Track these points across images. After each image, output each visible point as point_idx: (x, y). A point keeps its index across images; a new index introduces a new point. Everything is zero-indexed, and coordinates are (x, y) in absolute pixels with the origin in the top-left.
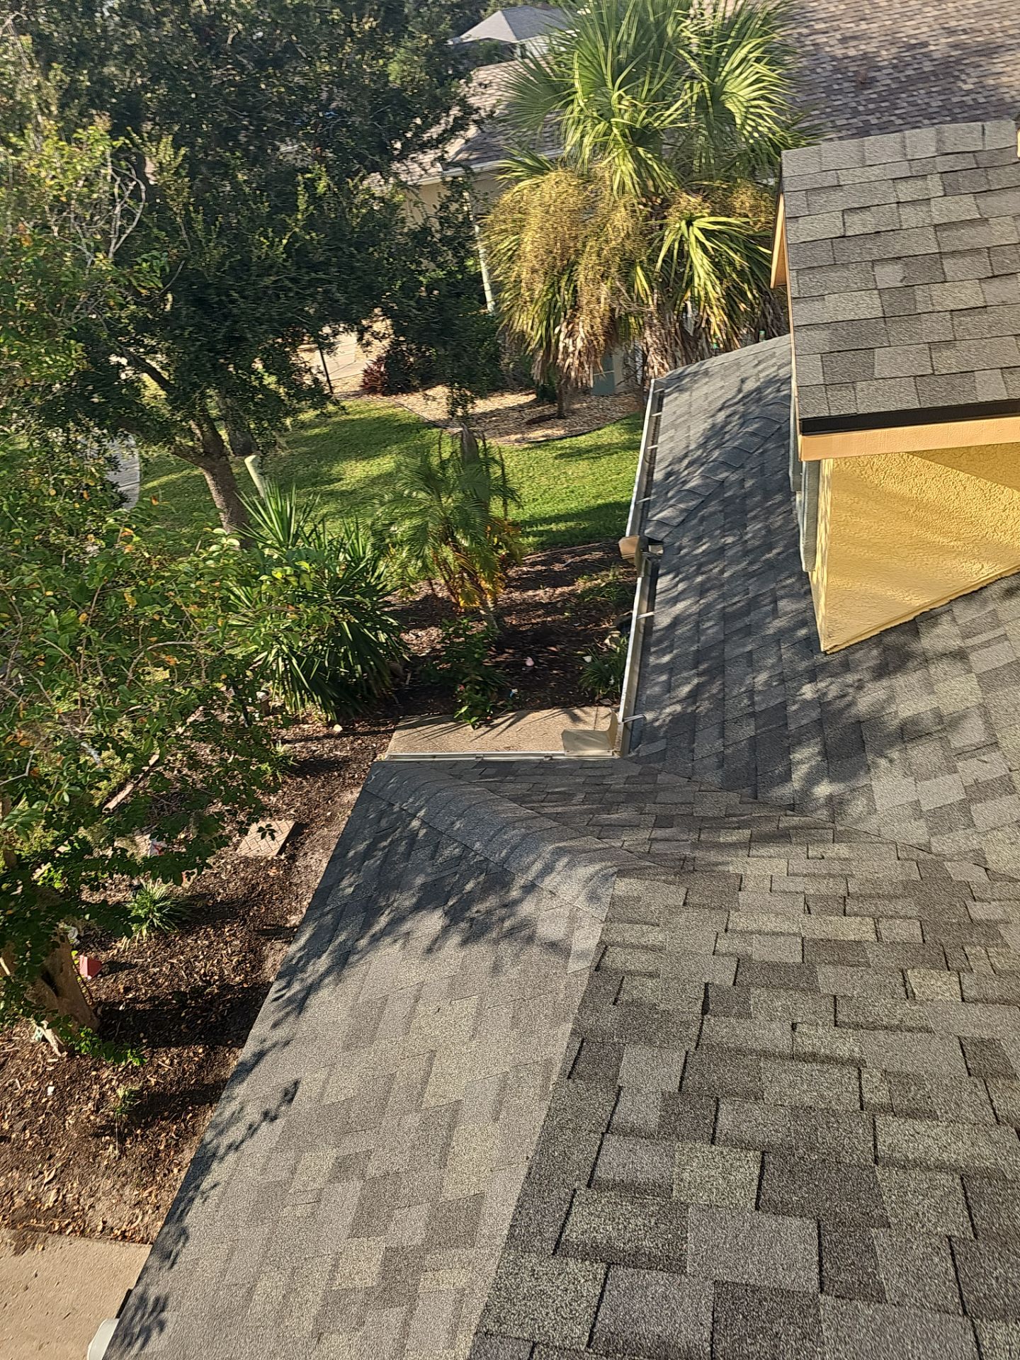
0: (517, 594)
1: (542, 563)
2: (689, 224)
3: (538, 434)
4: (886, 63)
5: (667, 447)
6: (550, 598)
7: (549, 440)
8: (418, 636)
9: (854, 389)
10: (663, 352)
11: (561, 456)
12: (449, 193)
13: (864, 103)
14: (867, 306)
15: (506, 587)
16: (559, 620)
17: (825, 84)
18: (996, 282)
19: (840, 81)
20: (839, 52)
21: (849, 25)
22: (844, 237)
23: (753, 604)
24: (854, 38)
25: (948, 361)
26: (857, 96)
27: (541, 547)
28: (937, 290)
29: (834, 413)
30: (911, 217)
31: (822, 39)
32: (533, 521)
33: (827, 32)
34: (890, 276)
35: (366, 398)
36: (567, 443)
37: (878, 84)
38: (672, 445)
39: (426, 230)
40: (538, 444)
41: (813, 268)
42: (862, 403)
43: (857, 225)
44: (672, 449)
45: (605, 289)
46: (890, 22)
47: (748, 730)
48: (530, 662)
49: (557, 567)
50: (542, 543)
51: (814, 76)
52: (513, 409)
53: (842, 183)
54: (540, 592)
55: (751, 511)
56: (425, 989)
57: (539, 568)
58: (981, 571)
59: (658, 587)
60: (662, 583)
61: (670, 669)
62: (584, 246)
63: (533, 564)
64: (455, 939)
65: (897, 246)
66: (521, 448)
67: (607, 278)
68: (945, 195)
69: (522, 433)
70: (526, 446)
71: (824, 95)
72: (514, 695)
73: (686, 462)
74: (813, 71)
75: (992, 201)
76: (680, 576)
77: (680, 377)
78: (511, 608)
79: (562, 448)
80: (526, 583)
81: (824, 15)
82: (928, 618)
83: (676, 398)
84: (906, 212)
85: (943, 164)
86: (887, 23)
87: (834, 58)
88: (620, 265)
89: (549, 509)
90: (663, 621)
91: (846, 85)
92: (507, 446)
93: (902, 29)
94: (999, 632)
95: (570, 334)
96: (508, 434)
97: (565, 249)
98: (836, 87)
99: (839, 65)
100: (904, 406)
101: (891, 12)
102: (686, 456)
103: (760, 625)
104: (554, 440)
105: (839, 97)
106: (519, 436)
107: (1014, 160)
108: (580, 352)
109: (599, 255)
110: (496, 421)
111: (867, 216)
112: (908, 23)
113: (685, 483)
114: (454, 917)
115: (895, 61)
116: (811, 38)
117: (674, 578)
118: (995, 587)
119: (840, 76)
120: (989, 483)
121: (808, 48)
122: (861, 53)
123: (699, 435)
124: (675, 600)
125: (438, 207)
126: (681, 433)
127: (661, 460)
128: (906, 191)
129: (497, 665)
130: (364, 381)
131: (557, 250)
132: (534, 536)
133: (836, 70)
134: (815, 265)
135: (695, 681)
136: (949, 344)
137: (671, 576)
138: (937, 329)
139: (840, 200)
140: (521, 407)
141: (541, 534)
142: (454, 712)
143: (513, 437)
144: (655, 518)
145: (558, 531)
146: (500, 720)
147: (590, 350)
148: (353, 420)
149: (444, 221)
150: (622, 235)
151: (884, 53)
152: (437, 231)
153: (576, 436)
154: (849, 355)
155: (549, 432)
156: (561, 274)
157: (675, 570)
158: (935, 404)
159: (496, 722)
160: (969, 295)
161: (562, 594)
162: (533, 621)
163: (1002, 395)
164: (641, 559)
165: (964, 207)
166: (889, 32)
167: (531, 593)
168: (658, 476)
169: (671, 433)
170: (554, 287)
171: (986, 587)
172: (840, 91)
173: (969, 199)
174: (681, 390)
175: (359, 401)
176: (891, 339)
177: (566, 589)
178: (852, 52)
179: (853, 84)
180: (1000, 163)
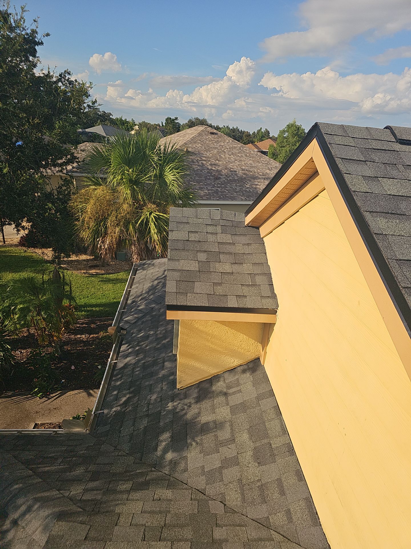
0: (73, 336)
1: (86, 324)
2: (150, 214)
3: (93, 271)
4: (224, 174)
5: (135, 290)
6: (87, 339)
7: (97, 274)
8: (21, 352)
9: (187, 296)
10: (138, 254)
11: (102, 281)
12: (63, 183)
13: (216, 184)
14: (194, 266)
15: (68, 333)
16: (89, 349)
17: (205, 176)
18: (236, 265)
20: (210, 167)
21: (213, 160)
22: (188, 240)
23: (155, 363)
24: (214, 165)
25: (219, 290)
26: (214, 181)
27: (87, 316)
28: (217, 265)
29: (179, 304)
30: (211, 238)
31: (204, 162)
32: (85, 306)
33: (206, 161)
34: (202, 257)
35: (20, 248)
36: (105, 276)
37: (221, 179)
38: (137, 290)
39: (51, 194)
40: (92, 275)
41: (177, 249)
42: (189, 302)
43: (193, 237)
44: (136, 292)
45: (117, 229)
46: (225, 163)
47: (144, 423)
48: (73, 368)
49: (93, 326)
50: (88, 315)
51: (202, 173)
52: (84, 260)
53: (189, 222)
54: (83, 336)
55: (161, 322)
57: (84, 325)
58: (235, 362)
59: (121, 349)
60: (123, 348)
61: (119, 389)
62: (111, 213)
63: (82, 324)
65: (205, 247)
66: (85, 276)
67: (119, 225)
68: (222, 233)
69: (87, 270)
70: (88, 275)
71: (204, 179)
72: (63, 382)
73: (140, 298)
74: (201, 171)
75: (237, 238)
76: (131, 346)
77: (144, 264)
78: (68, 342)
79: (102, 278)
80: (76, 332)
81: (205, 156)
82: (216, 378)
83: (141, 272)
84: (209, 236)
85: (222, 223)
86: (224, 163)
87: (208, 169)
88: (124, 222)
89: (93, 301)
90: (120, 365)
91: (211, 177)
92: (79, 275)
93: (229, 165)
94: (239, 388)
95: (103, 242)
96: (80, 270)
97: (104, 213)
98: (208, 177)
99: (210, 171)
100: (203, 305)
101: (226, 160)
102: (141, 295)
103: (157, 373)
104: (99, 275)
105: (209, 181)
106: (85, 271)
107: (244, 226)
108: (106, 249)
109: (116, 218)
110: (76, 264)
111: (197, 235)
112: (230, 164)
113: (139, 306)
115: (226, 174)
116: (201, 161)
117: (128, 346)
118: (239, 368)
119: (210, 175)
120: (235, 331)
121: (200, 164)
122: (216, 169)
123: (147, 288)
124: (127, 356)
125: (57, 187)
126: (141, 286)
127: (132, 295)
128: (210, 229)
129: (57, 368)
130: (20, 241)
131: (101, 213)
132: (85, 312)
133: (208, 172)
134: (177, 248)
135: (128, 396)
136: (220, 284)
138: (216, 278)
139: (187, 228)
140: (87, 260)
141: (88, 311)
142: (31, 390)
143: (83, 271)
144: (125, 319)
145: (96, 311)
146: (54, 395)
147: (110, 249)
149: (59, 192)
150: (126, 212)
151: (223, 171)
152: (56, 195)
153: (109, 274)
154: (186, 283)
155: (98, 271)
156: (101, 221)
157: (129, 343)
158: (214, 306)
159: (51, 396)
160: (227, 268)
161: (93, 337)
162: (78, 349)
163: (236, 306)
164: (116, 336)
165: (227, 238)
166: (225, 165)
167: (79, 336)
168: (129, 302)
169: (137, 285)
170: (98, 224)
171: (236, 368)
172: (209, 179)
173: (229, 236)
174: (144, 269)
175: (16, 248)
176: (201, 279)
177: (95, 335)
178: (214, 169)
179: (214, 178)
180: (239, 226)
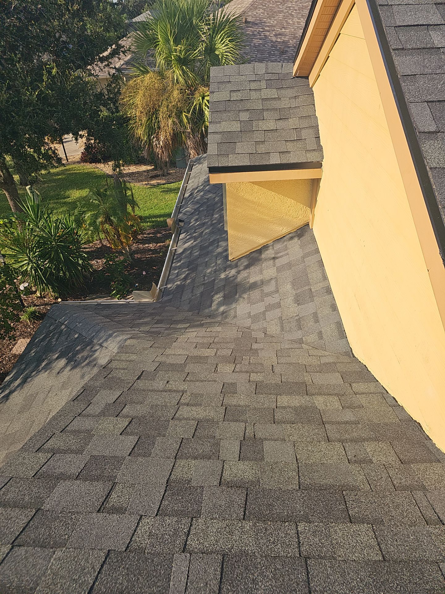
0: (141, 245)
1: (152, 233)
2: (203, 98)
3: (154, 182)
4: (291, 45)
6: (155, 247)
7: (159, 184)
8: (97, 262)
9: (228, 157)
10: (195, 149)
11: (163, 191)
13: (283, 60)
14: (236, 127)
15: (137, 243)
16: (158, 256)
17: (268, 51)
18: (281, 121)
19: (274, 51)
20: (274, 39)
21: (278, 29)
22: (230, 100)
23: (212, 244)
24: (280, 34)
25: (262, 149)
26: (280, 57)
27: (153, 227)
28: (261, 123)
29: (220, 165)
30: (254, 95)
31: (268, 34)
32: (150, 217)
33: (270, 31)
34: (244, 116)
35: (82, 164)
36: (166, 186)
37: (288, 53)
38: (193, 184)
40: (154, 186)
41: (218, 111)
42: (230, 163)
43: (235, 96)
44: (192, 186)
45: (170, 121)
46: (293, 30)
47: (201, 289)
48: (144, 273)
49: (159, 235)
50: (153, 226)
51: (264, 48)
52: (144, 171)
53: (231, 81)
54: (151, 245)
55: (216, 209)
56: (53, 387)
57: (151, 235)
58: (283, 230)
59: (180, 238)
60: (182, 236)
61: (179, 267)
62: (162, 103)
63: (149, 234)
64: (69, 368)
65: (248, 106)
66: (147, 187)
67: (171, 117)
68: (266, 88)
69: (148, 181)
70: (149, 186)
71: (268, 55)
72: (137, 286)
73: (197, 190)
74: (264, 45)
75: (283, 91)
76: (188, 234)
77: (200, 159)
78: (138, 251)
79: (164, 188)
80: (144, 242)
81: (268, 24)
82: (265, 247)
83: (197, 167)
84: (253, 93)
85: (267, 77)
86: (292, 30)
87: (272, 41)
88: (176, 112)
89: (157, 212)
90: (180, 251)
91: (276, 52)
92: (141, 187)
93: (298, 33)
94: (286, 252)
95: (158, 139)
96: (142, 181)
97: (155, 104)
98: (272, 53)
99: (274, 45)
100: (245, 164)
101: (294, 26)
102: (197, 188)
103: (212, 251)
104: (161, 185)
105: (274, 57)
106: (146, 182)
107: (291, 78)
108: (162, 147)
109: (168, 108)
110: (137, 176)
111: (239, 94)
112: (300, 31)
113: (195, 198)
114: (69, 361)
115: (295, 45)
116: (264, 33)
117: (186, 234)
119: (274, 49)
120: (282, 196)
121: (262, 37)
122: (282, 40)
123: (203, 180)
124: (185, 243)
126: (197, 180)
127: (188, 190)
128: (253, 86)
129: (130, 274)
130: (82, 157)
131: (151, 105)
132: (150, 223)
133: (272, 46)
135: (187, 273)
136: (263, 142)
137: (185, 234)
138: (259, 137)
139: (230, 87)
140: (148, 171)
141: (153, 222)
142: (110, 293)
143: (144, 183)
144: (183, 212)
145: (160, 221)
146: (130, 296)
147: (166, 146)
148: (76, 173)
150: (177, 100)
151: (291, 41)
153: (170, 183)
154: (227, 144)
155: (159, 181)
156: (153, 114)
157: (186, 231)
158: (255, 164)
159: (128, 297)
160: (271, 125)
161: (160, 246)
162: (147, 256)
163: (279, 162)
164: (175, 227)
165: (272, 93)
166: (293, 34)
167: (147, 245)
168: (187, 195)
169: (194, 179)
170: (150, 119)
171: (285, 236)
172: (274, 55)
173: (275, 90)
174: (200, 164)
175: (79, 165)
176: (243, 139)
177: (161, 244)
178: (279, 40)
179: (279, 52)
180: (286, 78)
